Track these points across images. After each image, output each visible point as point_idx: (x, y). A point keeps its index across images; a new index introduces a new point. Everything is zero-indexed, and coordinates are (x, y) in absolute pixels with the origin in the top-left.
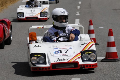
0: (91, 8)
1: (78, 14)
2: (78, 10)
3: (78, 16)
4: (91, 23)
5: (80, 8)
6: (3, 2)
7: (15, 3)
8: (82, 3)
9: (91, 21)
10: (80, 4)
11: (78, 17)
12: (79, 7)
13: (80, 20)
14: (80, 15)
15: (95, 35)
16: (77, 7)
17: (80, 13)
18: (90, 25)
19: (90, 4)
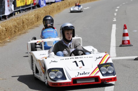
0: (126, 14)
1: (115, 20)
2: (115, 17)
3: (115, 21)
4: (125, 27)
5: (117, 15)
6: (50, 11)
7: (60, 12)
8: (118, 10)
9: (125, 26)
10: (117, 12)
11: (114, 23)
12: (115, 14)
13: (116, 25)
14: (116, 21)
15: (129, 37)
16: (114, 14)
17: (116, 19)
18: (124, 29)
19: (125, 11)
